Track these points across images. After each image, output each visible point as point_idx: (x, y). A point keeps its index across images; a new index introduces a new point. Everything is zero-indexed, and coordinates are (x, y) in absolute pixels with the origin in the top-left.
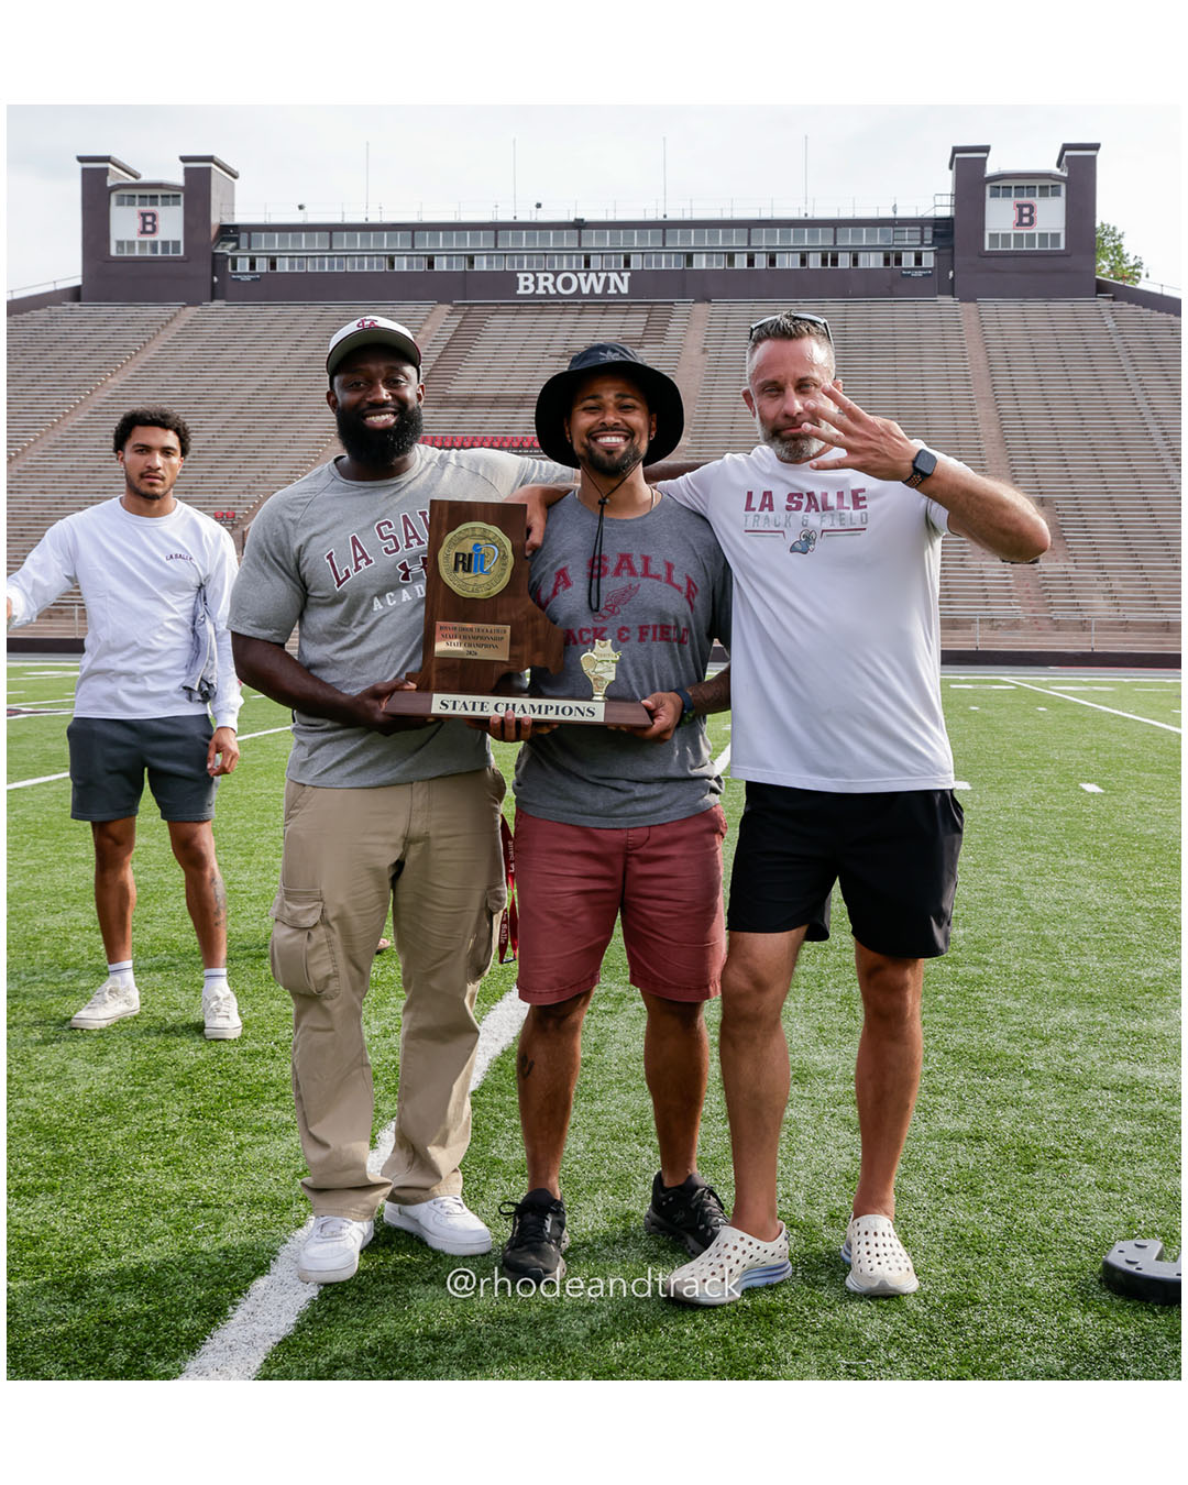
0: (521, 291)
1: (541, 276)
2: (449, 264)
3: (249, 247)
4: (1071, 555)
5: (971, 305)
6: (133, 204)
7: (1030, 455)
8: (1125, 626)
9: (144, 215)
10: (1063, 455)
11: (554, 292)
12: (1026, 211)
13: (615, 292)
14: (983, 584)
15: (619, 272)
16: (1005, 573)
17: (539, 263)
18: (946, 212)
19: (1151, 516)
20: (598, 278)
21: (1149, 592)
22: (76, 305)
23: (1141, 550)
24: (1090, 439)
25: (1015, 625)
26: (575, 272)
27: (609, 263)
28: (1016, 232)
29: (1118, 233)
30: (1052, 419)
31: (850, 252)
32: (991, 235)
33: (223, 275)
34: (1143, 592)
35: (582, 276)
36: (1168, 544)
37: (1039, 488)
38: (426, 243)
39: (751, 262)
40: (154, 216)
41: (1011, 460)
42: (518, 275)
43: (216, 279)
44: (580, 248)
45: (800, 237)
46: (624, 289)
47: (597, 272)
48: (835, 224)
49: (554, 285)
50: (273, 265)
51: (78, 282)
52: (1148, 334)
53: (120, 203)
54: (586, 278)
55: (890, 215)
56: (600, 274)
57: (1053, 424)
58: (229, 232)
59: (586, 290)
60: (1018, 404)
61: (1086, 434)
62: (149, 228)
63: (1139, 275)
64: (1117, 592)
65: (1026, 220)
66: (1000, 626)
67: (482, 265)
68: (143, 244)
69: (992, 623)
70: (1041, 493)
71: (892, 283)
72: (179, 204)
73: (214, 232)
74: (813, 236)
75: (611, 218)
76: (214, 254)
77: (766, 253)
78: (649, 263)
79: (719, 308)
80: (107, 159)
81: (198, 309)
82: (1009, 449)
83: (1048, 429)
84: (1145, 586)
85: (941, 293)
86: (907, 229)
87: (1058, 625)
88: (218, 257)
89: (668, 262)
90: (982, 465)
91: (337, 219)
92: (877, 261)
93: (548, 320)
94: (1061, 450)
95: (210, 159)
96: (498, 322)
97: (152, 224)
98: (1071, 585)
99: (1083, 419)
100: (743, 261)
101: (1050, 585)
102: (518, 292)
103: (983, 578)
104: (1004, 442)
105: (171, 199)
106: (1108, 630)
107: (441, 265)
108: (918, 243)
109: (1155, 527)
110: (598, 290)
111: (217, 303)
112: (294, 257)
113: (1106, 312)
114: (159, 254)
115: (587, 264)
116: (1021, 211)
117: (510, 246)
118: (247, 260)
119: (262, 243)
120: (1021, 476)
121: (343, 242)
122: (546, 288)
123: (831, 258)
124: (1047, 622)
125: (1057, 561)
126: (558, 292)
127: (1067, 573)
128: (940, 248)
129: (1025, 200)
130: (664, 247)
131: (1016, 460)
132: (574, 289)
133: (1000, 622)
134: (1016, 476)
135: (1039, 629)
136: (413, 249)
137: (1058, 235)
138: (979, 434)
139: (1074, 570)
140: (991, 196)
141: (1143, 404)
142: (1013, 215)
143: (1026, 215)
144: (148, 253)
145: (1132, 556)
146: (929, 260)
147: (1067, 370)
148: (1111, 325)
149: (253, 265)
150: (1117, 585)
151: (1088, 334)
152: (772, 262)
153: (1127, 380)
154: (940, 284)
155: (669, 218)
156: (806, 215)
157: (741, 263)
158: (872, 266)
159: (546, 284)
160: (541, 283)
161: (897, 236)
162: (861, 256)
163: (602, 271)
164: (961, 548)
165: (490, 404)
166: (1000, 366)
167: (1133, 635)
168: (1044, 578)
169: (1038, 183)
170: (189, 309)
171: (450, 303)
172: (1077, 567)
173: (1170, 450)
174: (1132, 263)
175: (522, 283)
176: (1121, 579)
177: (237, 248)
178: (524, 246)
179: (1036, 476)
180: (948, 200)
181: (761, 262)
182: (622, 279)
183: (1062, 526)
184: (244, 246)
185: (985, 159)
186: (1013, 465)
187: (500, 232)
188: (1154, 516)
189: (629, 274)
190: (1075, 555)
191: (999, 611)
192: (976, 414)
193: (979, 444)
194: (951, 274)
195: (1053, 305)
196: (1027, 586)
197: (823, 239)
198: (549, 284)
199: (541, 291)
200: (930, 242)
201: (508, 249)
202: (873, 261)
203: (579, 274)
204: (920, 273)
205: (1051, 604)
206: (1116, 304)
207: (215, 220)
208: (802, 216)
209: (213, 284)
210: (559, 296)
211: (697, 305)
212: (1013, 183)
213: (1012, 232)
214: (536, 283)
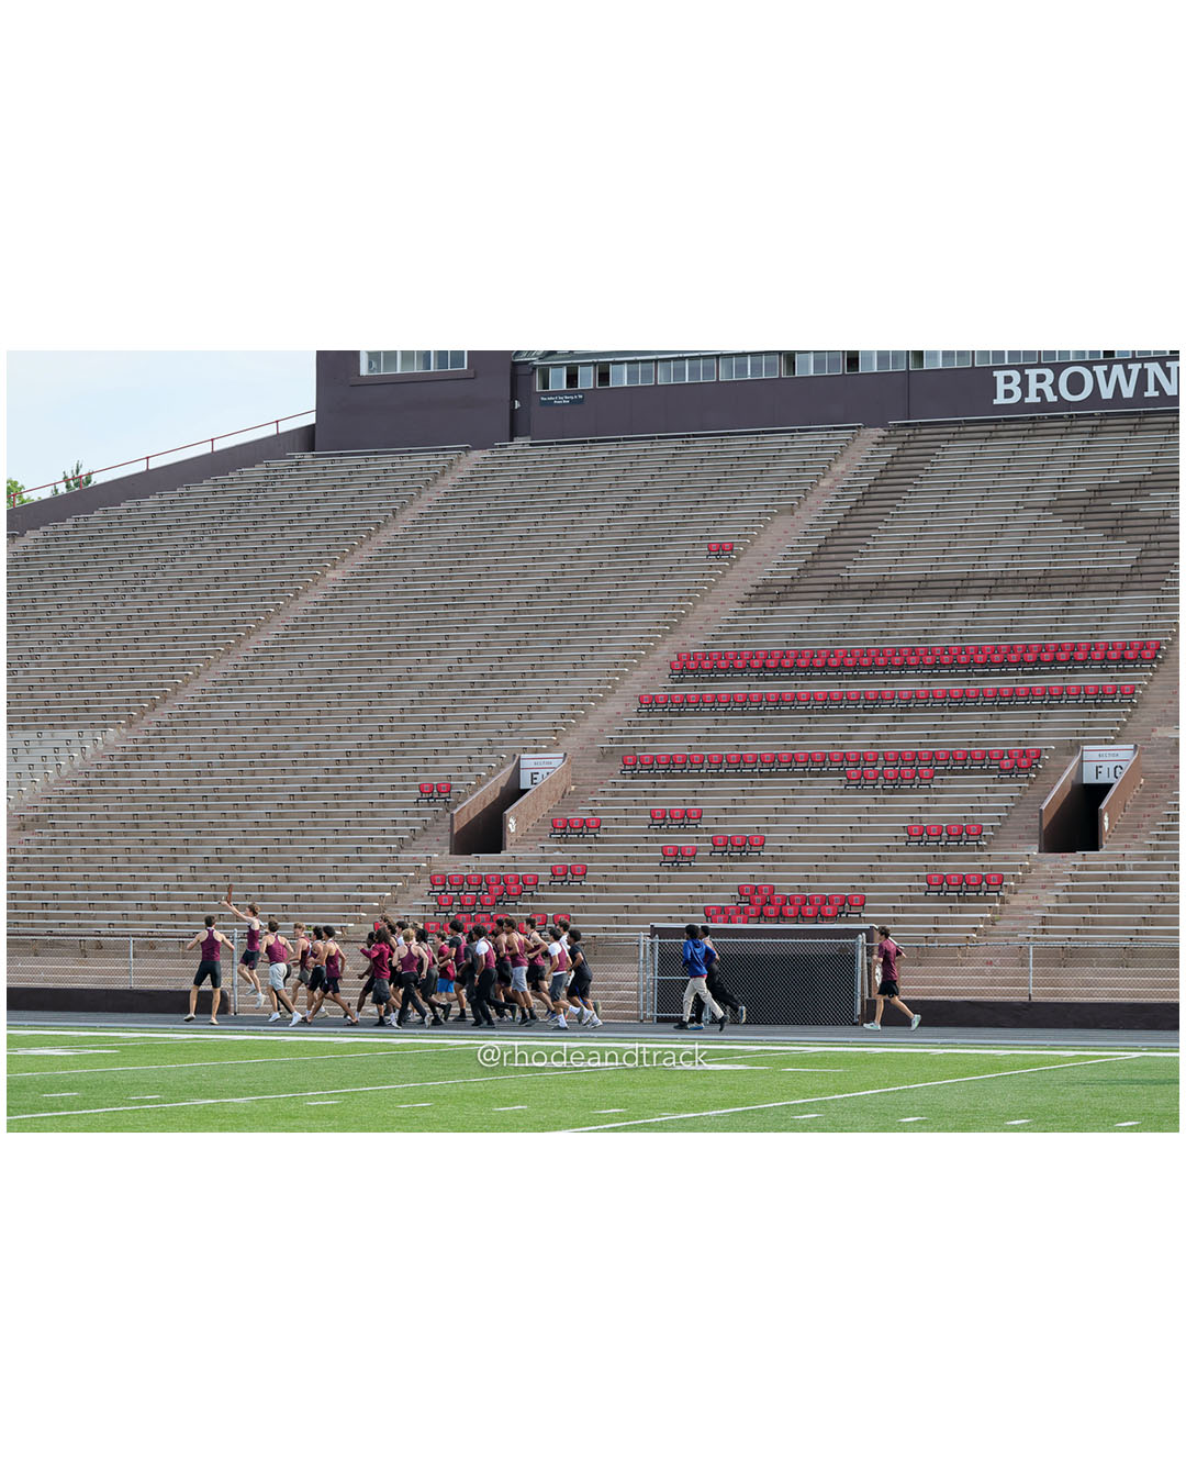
0: (1000, 400)
1: (1032, 373)
2: (882, 360)
11: (1055, 399)
13: (1157, 394)
15: (1162, 360)
20: (1128, 373)
22: (308, 456)
26: (1089, 364)
33: (528, 397)
35: (1100, 369)
42: (995, 373)
43: (517, 405)
46: (1171, 389)
49: (1055, 386)
50: (604, 377)
51: (311, 419)
54: (1107, 374)
56: (1130, 366)
59: (1107, 393)
67: (933, 359)
68: (408, 352)
76: (515, 364)
81: (487, 454)
88: (522, 370)
93: (1039, 446)
96: (957, 452)
107: (868, 363)
110: (1128, 392)
111: (519, 441)
112: (636, 362)
114: (433, 367)
118: (564, 371)
122: (1040, 393)
126: (1060, 397)
132: (1087, 392)
144: (417, 369)
149: (572, 379)
159: (1040, 386)
160: (1033, 385)
163: (1134, 359)
165: (910, 593)
170: (474, 454)
171: (883, 425)
175: (1001, 387)
182: (1168, 371)
189: (1178, 364)
198: (1046, 386)
199: (1033, 398)
203: (1095, 368)
209: (513, 411)
210: (1062, 404)
214: (1024, 385)
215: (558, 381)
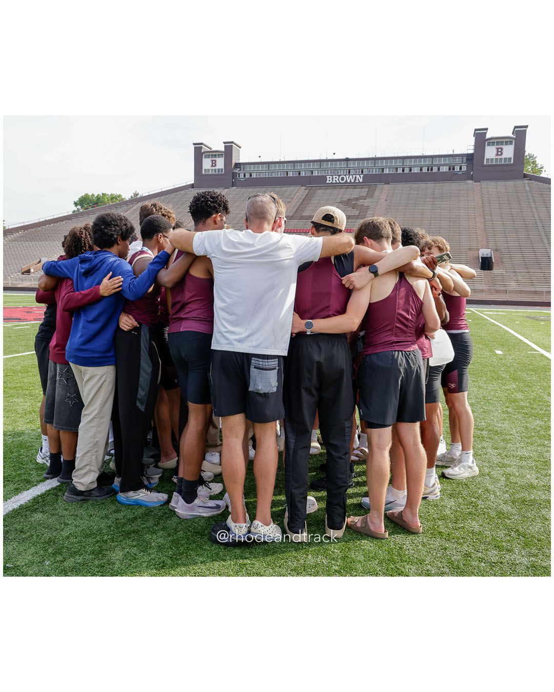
0: (328, 182)
1: (334, 177)
2: (306, 174)
3: (244, 170)
4: (505, 268)
5: (478, 183)
6: (209, 158)
7: (494, 234)
8: (521, 292)
9: (212, 161)
10: (506, 234)
11: (338, 182)
12: (500, 150)
13: (358, 181)
15: (360, 175)
16: (482, 273)
17: (334, 173)
18: (472, 152)
20: (353, 177)
22: (193, 189)
24: (516, 228)
25: (482, 291)
26: (345, 175)
27: (356, 172)
28: (496, 157)
29: (535, 156)
31: (437, 166)
32: (487, 159)
33: (236, 179)
35: (347, 176)
37: (496, 245)
38: (298, 167)
39: (403, 171)
40: (215, 161)
41: (487, 236)
42: (327, 177)
43: (233, 180)
44: (347, 167)
45: (421, 161)
46: (361, 181)
47: (352, 175)
48: (433, 157)
49: (338, 179)
50: (251, 175)
51: (193, 182)
52: (541, 192)
53: (205, 158)
54: (349, 177)
55: (452, 153)
57: (503, 223)
58: (238, 165)
59: (348, 181)
60: (491, 217)
63: (542, 171)
64: (520, 280)
65: (499, 153)
67: (316, 174)
68: (212, 170)
70: (497, 247)
71: (451, 176)
72: (223, 157)
73: (233, 165)
74: (425, 161)
75: (358, 157)
76: (233, 173)
77: (409, 167)
78: (369, 172)
79: (392, 186)
80: (202, 144)
81: (228, 190)
82: (487, 232)
84: (530, 278)
85: (468, 179)
86: (457, 158)
87: (498, 292)
89: (376, 171)
90: (477, 237)
91: (270, 160)
92: (446, 169)
93: (336, 191)
94: (505, 232)
95: (232, 142)
96: (320, 192)
97: (215, 163)
98: (503, 278)
99: (514, 222)
101: (496, 278)
102: (327, 182)
104: (485, 230)
105: (220, 156)
106: (514, 293)
107: (303, 174)
108: (461, 162)
111: (234, 188)
112: (257, 173)
113: (526, 185)
114: (217, 173)
115: (349, 172)
116: (498, 151)
117: (325, 167)
118: (243, 174)
119: (248, 168)
120: (490, 241)
121: (272, 167)
122: (336, 181)
123: (430, 168)
124: (494, 290)
125: (499, 270)
127: (502, 274)
128: (468, 164)
129: (500, 146)
130: (375, 166)
131: (489, 236)
132: (345, 180)
133: (477, 290)
134: (488, 241)
135: (490, 293)
136: (294, 169)
137: (511, 158)
138: (477, 227)
140: (488, 145)
141: (536, 215)
142: (495, 152)
144: (214, 173)
145: (526, 268)
146: (464, 168)
148: (528, 188)
149: (245, 176)
150: (520, 278)
151: (520, 192)
152: (410, 170)
153: (531, 208)
154: (468, 176)
155: (377, 156)
157: (400, 171)
158: (444, 171)
160: (334, 179)
161: (454, 160)
162: (441, 168)
163: (354, 175)
167: (523, 295)
168: (494, 276)
169: (504, 140)
170: (225, 190)
171: (305, 186)
172: (506, 272)
174: (540, 167)
175: (328, 179)
176: (521, 276)
177: (240, 170)
178: (329, 167)
179: (496, 241)
180: (473, 148)
181: (407, 171)
182: (360, 177)
183: (503, 258)
184: (242, 170)
185: (486, 133)
186: (487, 238)
187: (321, 163)
189: (363, 176)
191: (478, 286)
192: (476, 220)
193: (476, 231)
194: (472, 173)
195: (507, 183)
196: (488, 278)
197: (428, 162)
198: (337, 179)
199: (334, 182)
200: (465, 162)
202: (445, 169)
204: (461, 173)
205: (495, 284)
206: (530, 182)
207: (234, 162)
208: (422, 155)
209: (232, 182)
210: (340, 183)
211: (385, 185)
212: (496, 141)
213: (494, 158)
214: (333, 179)
215: (242, 176)
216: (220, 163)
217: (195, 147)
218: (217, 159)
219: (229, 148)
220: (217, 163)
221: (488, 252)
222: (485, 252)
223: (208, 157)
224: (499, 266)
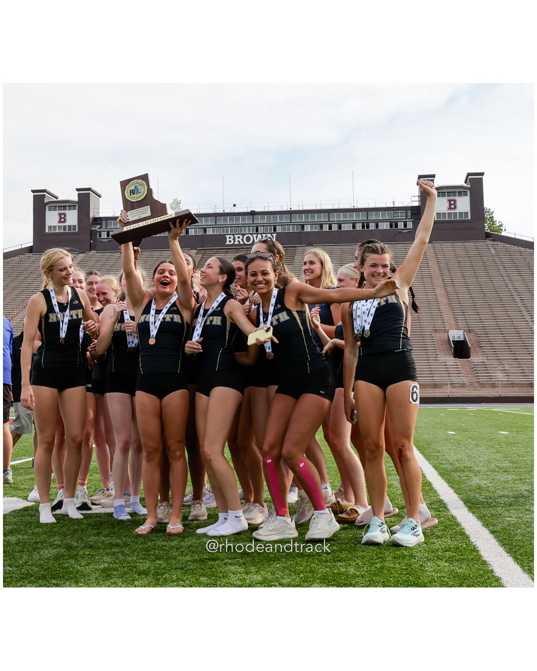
0: (228, 243)
1: (236, 236)
2: (195, 232)
3: (106, 227)
4: (485, 354)
6: (56, 210)
7: (462, 310)
8: (512, 385)
9: (60, 215)
10: (477, 310)
11: (243, 243)
12: (452, 202)
14: (447, 368)
15: (271, 234)
16: (456, 363)
17: (236, 231)
18: (416, 204)
19: (519, 336)
20: (262, 237)
21: (521, 370)
22: (31, 255)
23: (516, 351)
24: (488, 303)
25: (463, 385)
26: (252, 234)
27: (267, 230)
28: (448, 212)
29: (491, 211)
30: (471, 294)
31: (375, 222)
33: (95, 239)
34: (519, 370)
35: (255, 236)
36: (528, 348)
37: (468, 325)
39: (330, 228)
40: (65, 215)
41: (454, 313)
42: (226, 236)
43: (92, 241)
44: (253, 223)
45: (352, 216)
47: (261, 234)
48: (367, 210)
49: (242, 240)
51: (31, 244)
52: (510, 255)
53: (50, 210)
54: (257, 237)
55: (392, 206)
57: (471, 296)
58: (98, 221)
60: (455, 288)
61: (487, 300)
62: (62, 220)
63: (501, 230)
64: (507, 370)
65: (453, 206)
66: (456, 386)
67: (210, 232)
68: (60, 227)
69: (453, 385)
70: (469, 327)
71: (394, 236)
72: (76, 209)
73: (91, 221)
74: (358, 215)
75: (267, 210)
76: (91, 230)
77: (337, 223)
78: (285, 229)
80: (45, 191)
81: (84, 255)
82: (453, 308)
83: (469, 298)
84: (519, 367)
86: (399, 212)
87: (482, 385)
88: (93, 232)
89: (293, 229)
90: (441, 315)
92: (387, 226)
94: (476, 308)
95: (89, 189)
97: (63, 218)
98: (486, 367)
99: (484, 294)
100: (327, 228)
101: (477, 368)
102: (226, 244)
103: (446, 365)
104: (450, 305)
105: (72, 207)
106: (505, 387)
107: (192, 233)
108: (405, 217)
109: (521, 341)
111: (92, 252)
113: (491, 246)
114: (67, 231)
115: (257, 230)
116: (450, 203)
117: (222, 223)
118: (106, 233)
119: (112, 225)
120: (459, 320)
122: (239, 241)
123: (365, 225)
124: (477, 384)
125: (478, 357)
127: (484, 362)
128: (415, 220)
129: (452, 198)
130: (291, 222)
131: (456, 313)
132: (251, 241)
133: (456, 385)
134: (456, 320)
135: (474, 387)
137: (468, 212)
138: (439, 301)
139: (486, 361)
141: (510, 285)
142: (447, 205)
143: (452, 204)
144: (62, 231)
145: (512, 354)
146: (410, 225)
147: (475, 272)
148: (493, 252)
149: (108, 235)
150: (507, 367)
151: (483, 256)
152: (340, 227)
153: (502, 276)
155: (293, 209)
156: (354, 206)
157: (326, 228)
158: (385, 228)
159: (239, 239)
160: (237, 239)
161: (395, 215)
162: (380, 224)
163: (264, 233)
164: (435, 352)
166: (445, 272)
168: (474, 365)
169: (457, 190)
170: (80, 255)
171: (196, 249)
172: (488, 359)
173: (525, 307)
174: (498, 225)
175: (228, 240)
176: (508, 364)
178: (228, 223)
179: (466, 320)
180: (417, 199)
181: (335, 228)
182: (273, 236)
183: (480, 342)
184: (104, 227)
186: (455, 315)
187: (217, 217)
188: (520, 336)
189: (276, 234)
190: (487, 354)
191: (455, 380)
192: (436, 293)
193: (439, 306)
195: (466, 244)
196: (466, 368)
197: (362, 217)
199: (236, 243)
200: (410, 217)
201: (221, 225)
202: (385, 226)
204: (406, 231)
205: (478, 376)
206: (495, 243)
207: (91, 216)
208: (352, 207)
209: (91, 243)
210: (245, 244)
211: (306, 247)
212: (446, 191)
213: (447, 212)
214: (234, 239)
215: (104, 235)
216: (72, 218)
217: (34, 196)
218: (67, 212)
219: (85, 198)
220: (67, 218)
221: (460, 333)
222: (456, 334)
223: (54, 208)
224: (476, 352)
